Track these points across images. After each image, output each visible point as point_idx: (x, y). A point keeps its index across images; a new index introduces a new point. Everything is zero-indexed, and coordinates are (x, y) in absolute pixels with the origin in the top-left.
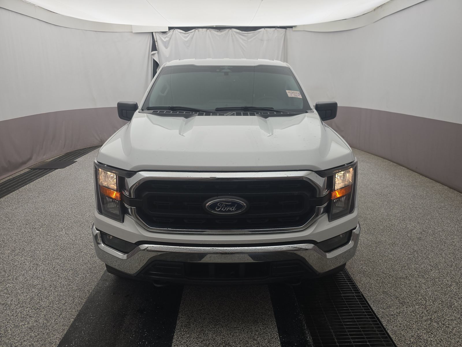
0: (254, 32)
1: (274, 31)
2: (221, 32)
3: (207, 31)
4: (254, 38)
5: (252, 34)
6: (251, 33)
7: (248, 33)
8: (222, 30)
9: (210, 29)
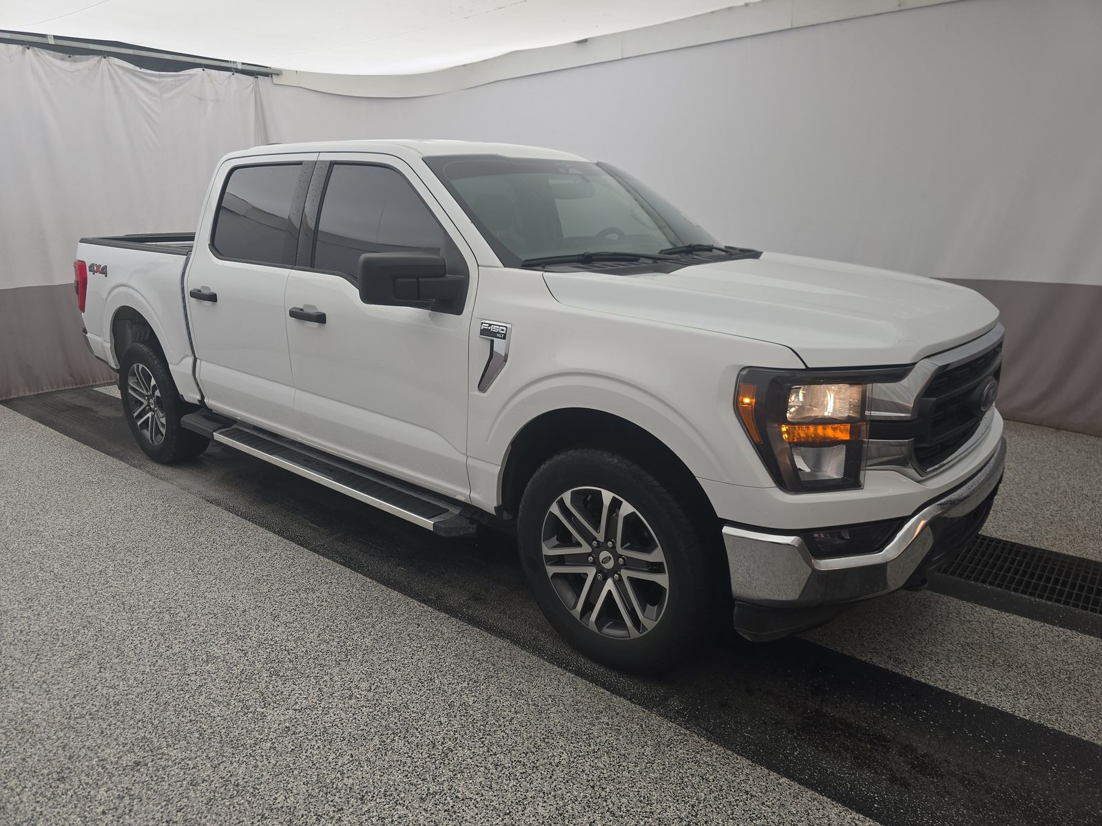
0: (178, 76)
1: (229, 77)
2: (75, 61)
3: (24, 52)
4: (179, 89)
5: (171, 79)
6: (169, 77)
7: (160, 76)
8: (77, 56)
9: (36, 49)
